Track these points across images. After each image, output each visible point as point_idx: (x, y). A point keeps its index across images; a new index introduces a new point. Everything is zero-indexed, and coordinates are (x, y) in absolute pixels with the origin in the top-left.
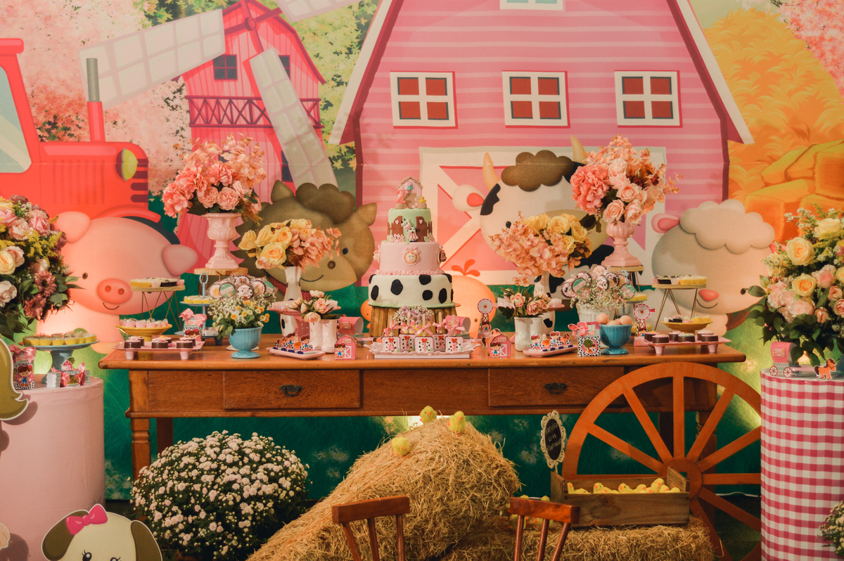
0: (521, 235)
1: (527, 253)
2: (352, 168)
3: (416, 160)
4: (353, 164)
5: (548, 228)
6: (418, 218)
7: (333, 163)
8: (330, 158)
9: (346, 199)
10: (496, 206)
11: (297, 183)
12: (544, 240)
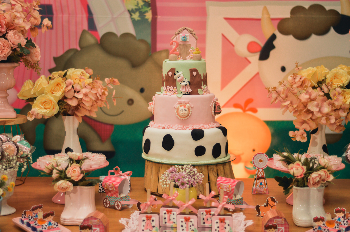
0: (298, 87)
1: (305, 106)
2: (147, 20)
3: (203, 12)
4: (149, 16)
5: (327, 81)
6: (192, 71)
7: (131, 15)
8: (129, 11)
9: (143, 46)
10: (272, 53)
11: (101, 32)
12: (322, 94)
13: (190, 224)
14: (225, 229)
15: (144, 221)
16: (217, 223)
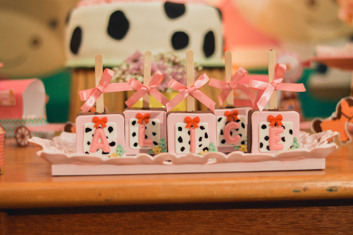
13: (198, 133)
14: (281, 142)
15: (88, 130)
16: (264, 127)
